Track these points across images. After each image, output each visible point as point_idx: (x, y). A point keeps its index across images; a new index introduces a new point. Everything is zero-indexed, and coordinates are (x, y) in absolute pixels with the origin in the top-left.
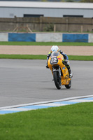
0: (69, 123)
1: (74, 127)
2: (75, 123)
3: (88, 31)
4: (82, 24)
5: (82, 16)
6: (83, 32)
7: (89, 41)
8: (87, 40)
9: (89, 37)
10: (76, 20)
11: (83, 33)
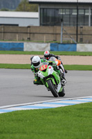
0: (6, 131)
1: (11, 135)
2: (11, 131)
3: (23, 40)
4: (17, 33)
5: (18, 25)
6: (19, 40)
7: (25, 50)
8: (23, 48)
9: (25, 46)
10: (11, 29)
11: (19, 42)
